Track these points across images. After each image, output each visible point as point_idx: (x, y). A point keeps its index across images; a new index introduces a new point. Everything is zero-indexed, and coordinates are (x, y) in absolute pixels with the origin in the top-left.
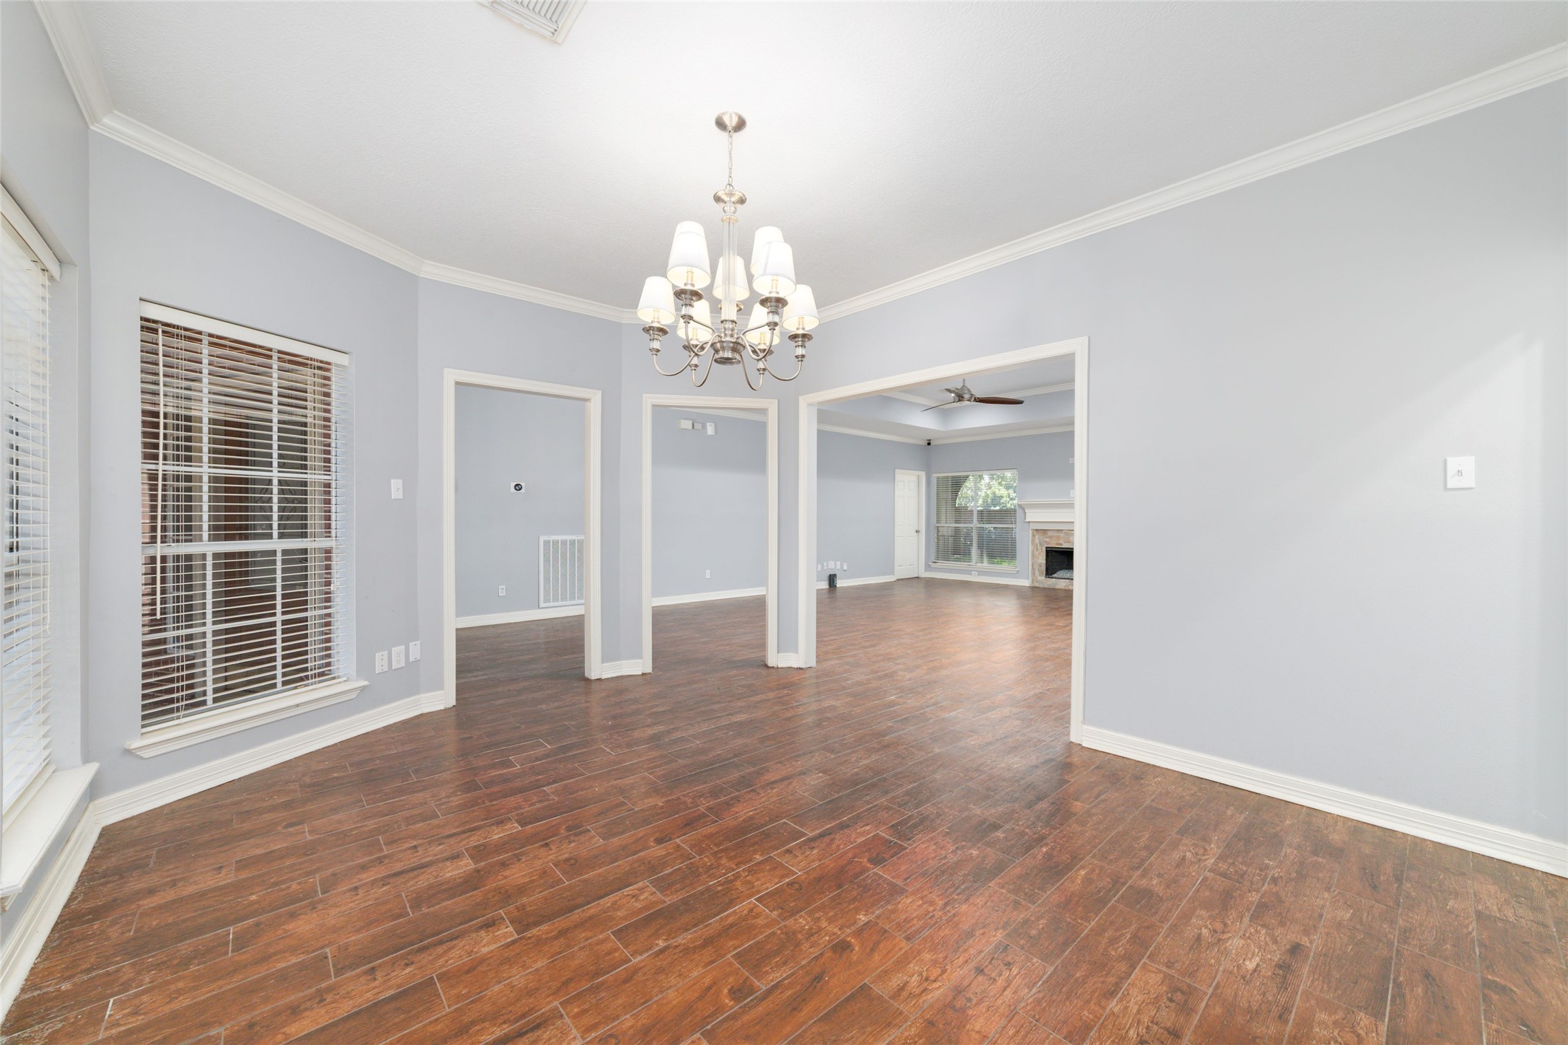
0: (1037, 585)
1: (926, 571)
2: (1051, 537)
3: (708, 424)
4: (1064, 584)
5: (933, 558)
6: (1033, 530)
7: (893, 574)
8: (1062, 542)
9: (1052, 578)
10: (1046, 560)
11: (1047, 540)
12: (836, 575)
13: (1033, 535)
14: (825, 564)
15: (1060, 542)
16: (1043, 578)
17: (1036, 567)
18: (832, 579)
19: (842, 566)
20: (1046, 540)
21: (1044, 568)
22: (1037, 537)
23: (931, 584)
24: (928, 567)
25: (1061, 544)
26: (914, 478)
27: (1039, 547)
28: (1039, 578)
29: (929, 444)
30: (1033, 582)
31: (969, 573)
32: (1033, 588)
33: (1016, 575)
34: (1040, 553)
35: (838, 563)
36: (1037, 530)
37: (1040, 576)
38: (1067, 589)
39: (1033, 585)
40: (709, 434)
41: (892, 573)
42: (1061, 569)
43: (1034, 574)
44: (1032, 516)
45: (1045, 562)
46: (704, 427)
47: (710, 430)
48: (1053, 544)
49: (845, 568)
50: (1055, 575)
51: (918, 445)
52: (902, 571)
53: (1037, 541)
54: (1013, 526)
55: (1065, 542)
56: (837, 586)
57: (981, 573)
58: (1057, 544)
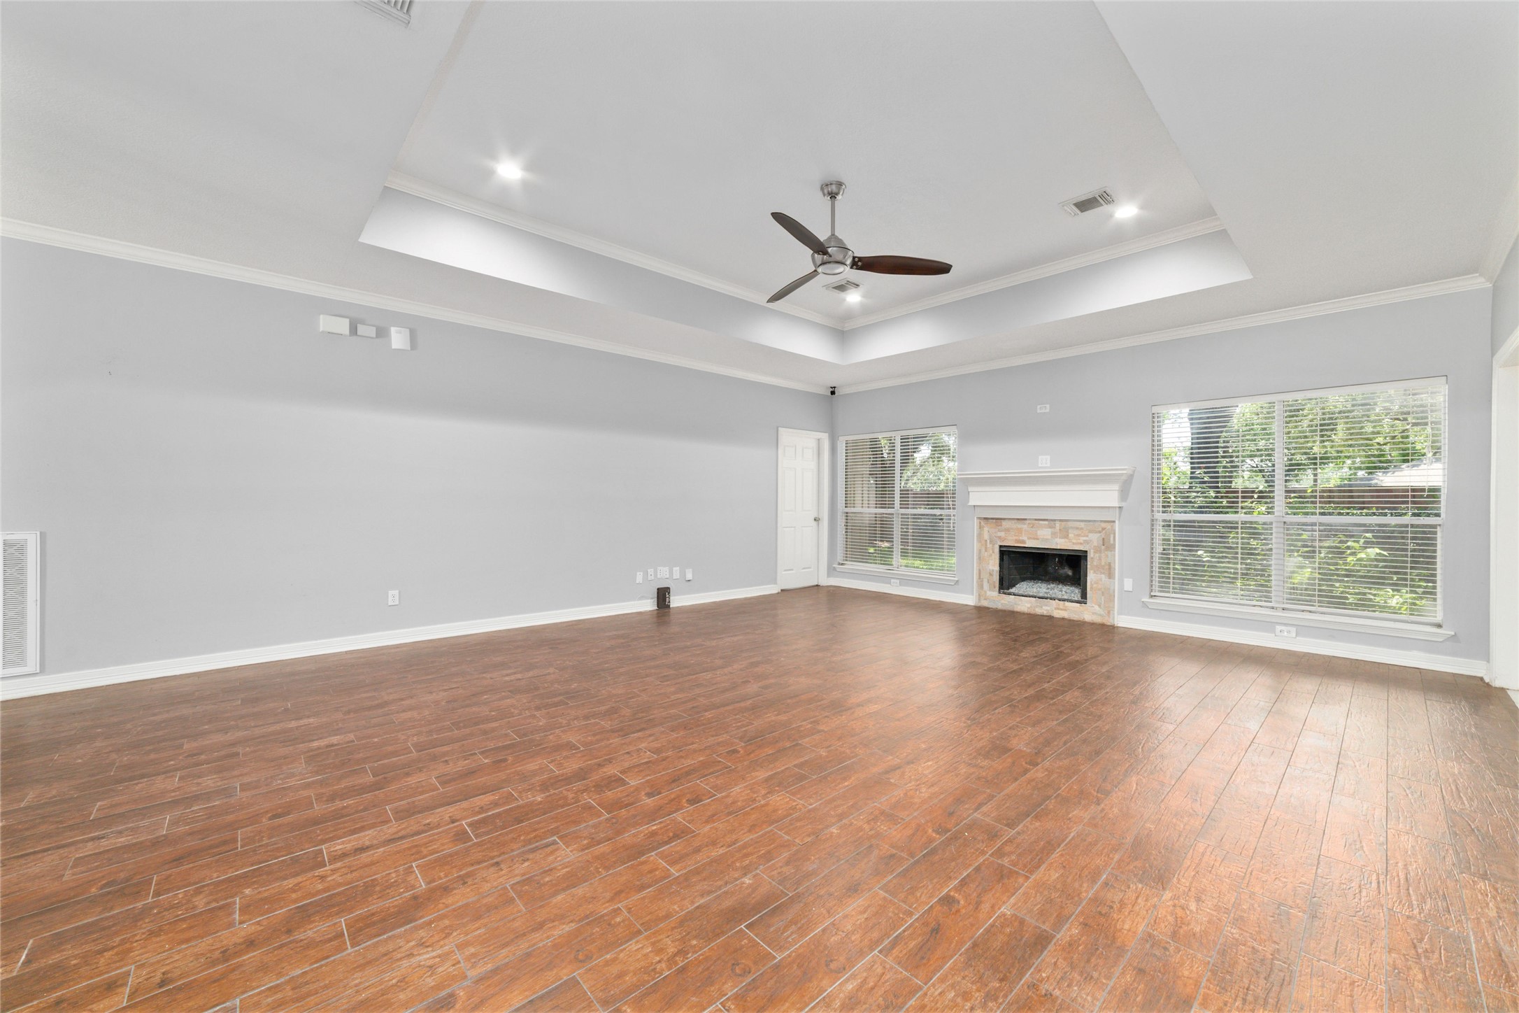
0: (985, 603)
1: (829, 575)
2: (1007, 530)
3: (393, 330)
4: (1029, 605)
5: (840, 556)
6: (978, 518)
7: (775, 583)
8: (1025, 538)
9: (1010, 594)
10: (1001, 566)
11: (1002, 534)
12: (668, 588)
13: (981, 527)
14: (651, 571)
15: (1021, 538)
16: (994, 593)
17: (985, 577)
18: (663, 595)
19: (683, 573)
20: (1000, 534)
21: (996, 578)
22: (986, 529)
23: (836, 598)
24: (831, 571)
25: (1024, 542)
26: (813, 444)
27: (989, 545)
28: (989, 593)
29: (833, 393)
30: (979, 600)
31: (886, 579)
32: (981, 611)
33: (955, 586)
34: (991, 555)
35: (676, 570)
36: (985, 518)
37: (990, 590)
38: (1032, 612)
39: (979, 605)
40: (395, 346)
41: (774, 581)
42: (1023, 580)
43: (981, 586)
44: (980, 497)
45: (997, 568)
46: (382, 333)
47: (398, 339)
48: (1011, 542)
49: (689, 576)
50: (1013, 590)
51: (817, 394)
52: (791, 578)
53: (986, 536)
54: (951, 512)
55: (1029, 538)
56: (671, 606)
57: (905, 581)
58: (1017, 541)
